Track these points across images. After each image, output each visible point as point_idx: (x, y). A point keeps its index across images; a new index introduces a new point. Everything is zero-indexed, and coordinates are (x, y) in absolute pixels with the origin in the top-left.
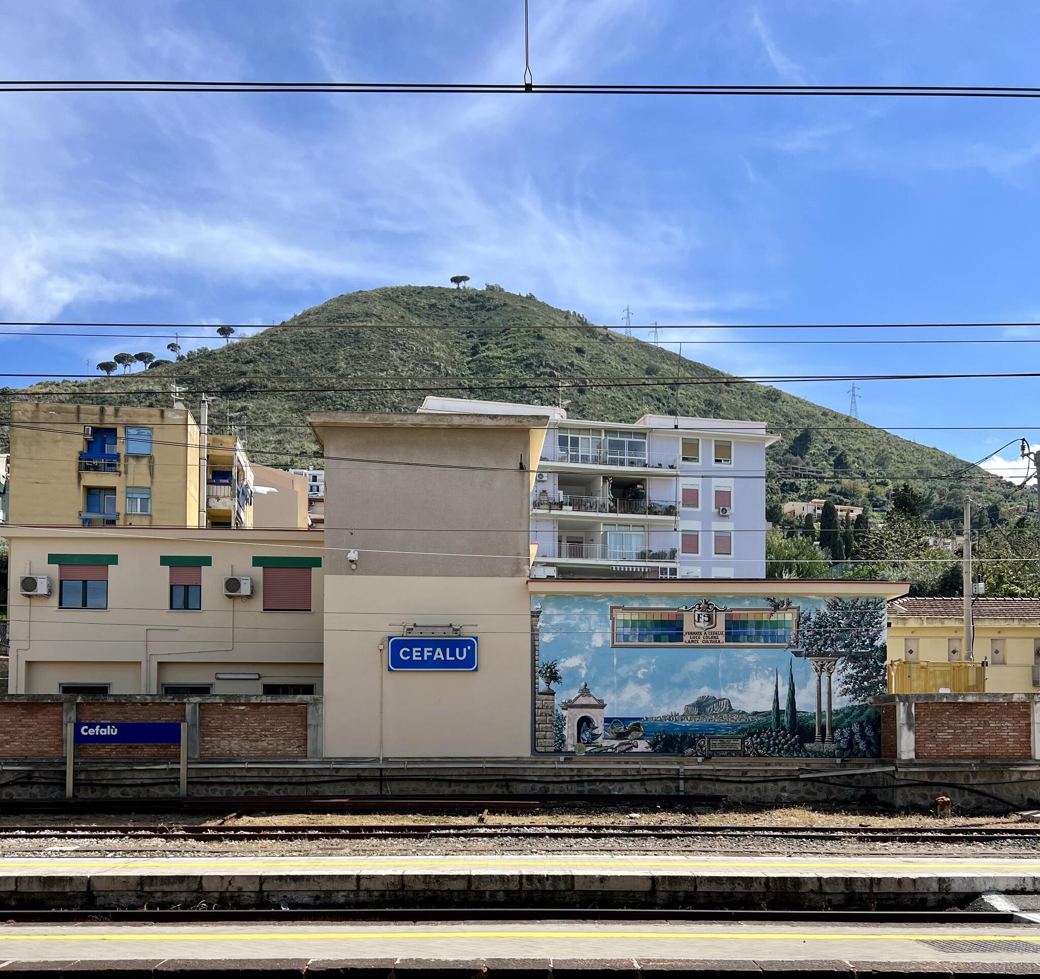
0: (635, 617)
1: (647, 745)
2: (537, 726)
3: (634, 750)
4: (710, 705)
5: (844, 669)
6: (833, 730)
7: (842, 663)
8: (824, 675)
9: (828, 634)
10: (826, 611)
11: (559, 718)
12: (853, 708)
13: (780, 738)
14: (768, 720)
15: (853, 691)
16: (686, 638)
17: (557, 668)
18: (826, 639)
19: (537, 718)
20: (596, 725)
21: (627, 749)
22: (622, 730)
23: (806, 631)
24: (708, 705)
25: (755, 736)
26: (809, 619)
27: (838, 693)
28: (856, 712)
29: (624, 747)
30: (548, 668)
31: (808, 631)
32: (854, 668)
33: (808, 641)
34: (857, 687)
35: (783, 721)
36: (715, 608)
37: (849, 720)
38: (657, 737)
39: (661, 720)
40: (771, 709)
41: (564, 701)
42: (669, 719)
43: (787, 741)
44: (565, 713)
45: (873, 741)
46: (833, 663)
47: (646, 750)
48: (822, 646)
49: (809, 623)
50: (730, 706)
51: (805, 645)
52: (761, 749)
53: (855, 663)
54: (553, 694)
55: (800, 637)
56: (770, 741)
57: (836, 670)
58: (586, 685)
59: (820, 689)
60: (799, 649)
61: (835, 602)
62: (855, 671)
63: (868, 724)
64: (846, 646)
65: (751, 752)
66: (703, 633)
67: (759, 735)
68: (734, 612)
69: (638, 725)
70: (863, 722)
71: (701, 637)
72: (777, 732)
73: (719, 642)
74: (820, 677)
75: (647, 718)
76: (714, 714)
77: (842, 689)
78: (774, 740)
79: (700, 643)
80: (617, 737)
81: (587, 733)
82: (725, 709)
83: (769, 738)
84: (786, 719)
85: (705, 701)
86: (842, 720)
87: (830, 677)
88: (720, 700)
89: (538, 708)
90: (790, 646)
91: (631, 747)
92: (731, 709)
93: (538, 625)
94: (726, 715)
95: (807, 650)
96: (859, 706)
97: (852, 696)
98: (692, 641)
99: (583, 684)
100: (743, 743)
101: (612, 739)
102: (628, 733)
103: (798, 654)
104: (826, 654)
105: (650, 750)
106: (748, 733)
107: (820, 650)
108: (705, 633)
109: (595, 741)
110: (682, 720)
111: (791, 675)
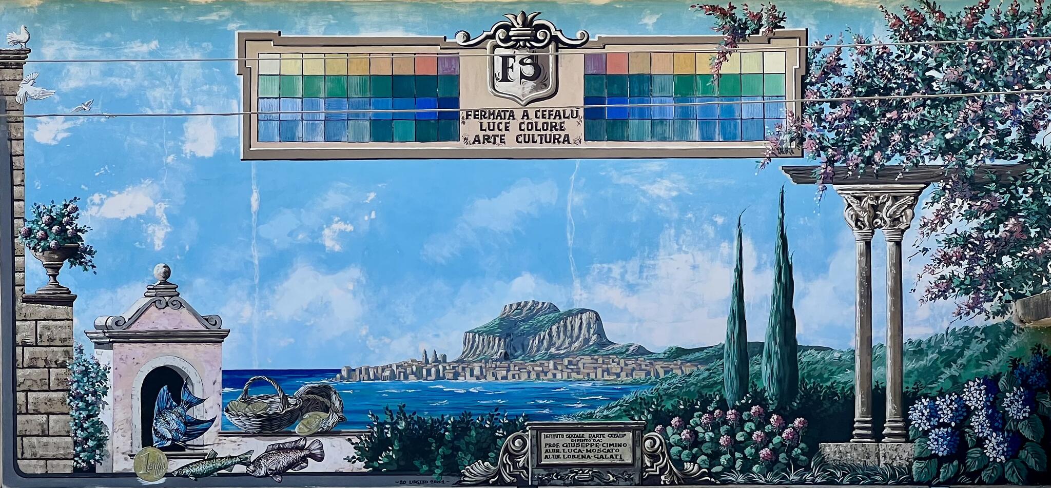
0: (315, 67)
1: (352, 452)
2: (21, 396)
3: (313, 466)
4: (541, 328)
5: (942, 218)
6: (906, 401)
7: (935, 200)
8: (882, 238)
9: (893, 115)
10: (887, 41)
11: (86, 373)
12: (968, 335)
13: (749, 426)
14: (712, 373)
15: (970, 286)
16: (469, 128)
17: (79, 223)
18: (889, 128)
19: (20, 372)
20: (198, 394)
21: (291, 465)
22: (277, 407)
23: (826, 106)
24: (535, 331)
25: (675, 421)
26: (835, 68)
27: (921, 291)
28: (976, 348)
29: (283, 460)
30: (52, 222)
31: (834, 105)
32: (971, 215)
33: (832, 135)
34: (979, 271)
35: (758, 375)
36: (555, 39)
37: (954, 370)
38: (381, 426)
39: (393, 376)
40: (724, 341)
41: (101, 321)
42: (418, 374)
43: (770, 436)
44: (105, 357)
45: (1027, 434)
46: (909, 199)
47: (347, 467)
48: (875, 149)
49: (836, 79)
50: (600, 333)
51: (824, 149)
52: (693, 460)
53: (975, 198)
54: (68, 300)
55: (808, 123)
56: (718, 436)
57: (916, 224)
58: (167, 274)
59: (868, 279)
60: (807, 161)
61: (915, 14)
62: (975, 223)
63: (1011, 382)
64: (948, 148)
65: (662, 471)
66: (518, 114)
67: (686, 417)
68: (609, 49)
69: (325, 391)
70: (997, 377)
71: (514, 125)
72: (740, 410)
73: (567, 139)
74: (868, 244)
75: (351, 371)
76: (552, 357)
77: (933, 279)
78: (731, 433)
79: (510, 143)
80: (262, 427)
81: (172, 417)
82: (587, 341)
83: (715, 427)
84: (766, 370)
85: (526, 320)
86: (931, 373)
87: (898, 244)
88: (570, 313)
89: (25, 345)
90: (780, 152)
91: (304, 459)
92: (603, 342)
93: (21, 93)
94: (587, 359)
95: (830, 161)
96: (986, 330)
97: (965, 298)
98: (487, 139)
99: (159, 270)
100: (637, 442)
101: (246, 435)
102: (293, 416)
103: (801, 175)
104: (886, 175)
105: (359, 466)
106: (656, 414)
107: (869, 161)
108: (526, 115)
109: (196, 442)
110: (456, 375)
111: (783, 237)
